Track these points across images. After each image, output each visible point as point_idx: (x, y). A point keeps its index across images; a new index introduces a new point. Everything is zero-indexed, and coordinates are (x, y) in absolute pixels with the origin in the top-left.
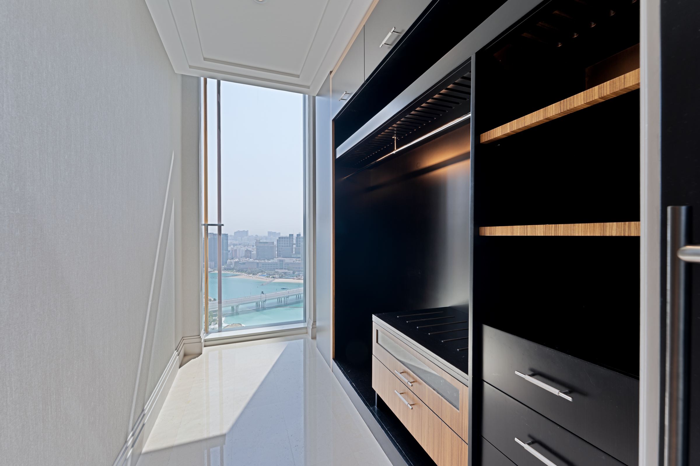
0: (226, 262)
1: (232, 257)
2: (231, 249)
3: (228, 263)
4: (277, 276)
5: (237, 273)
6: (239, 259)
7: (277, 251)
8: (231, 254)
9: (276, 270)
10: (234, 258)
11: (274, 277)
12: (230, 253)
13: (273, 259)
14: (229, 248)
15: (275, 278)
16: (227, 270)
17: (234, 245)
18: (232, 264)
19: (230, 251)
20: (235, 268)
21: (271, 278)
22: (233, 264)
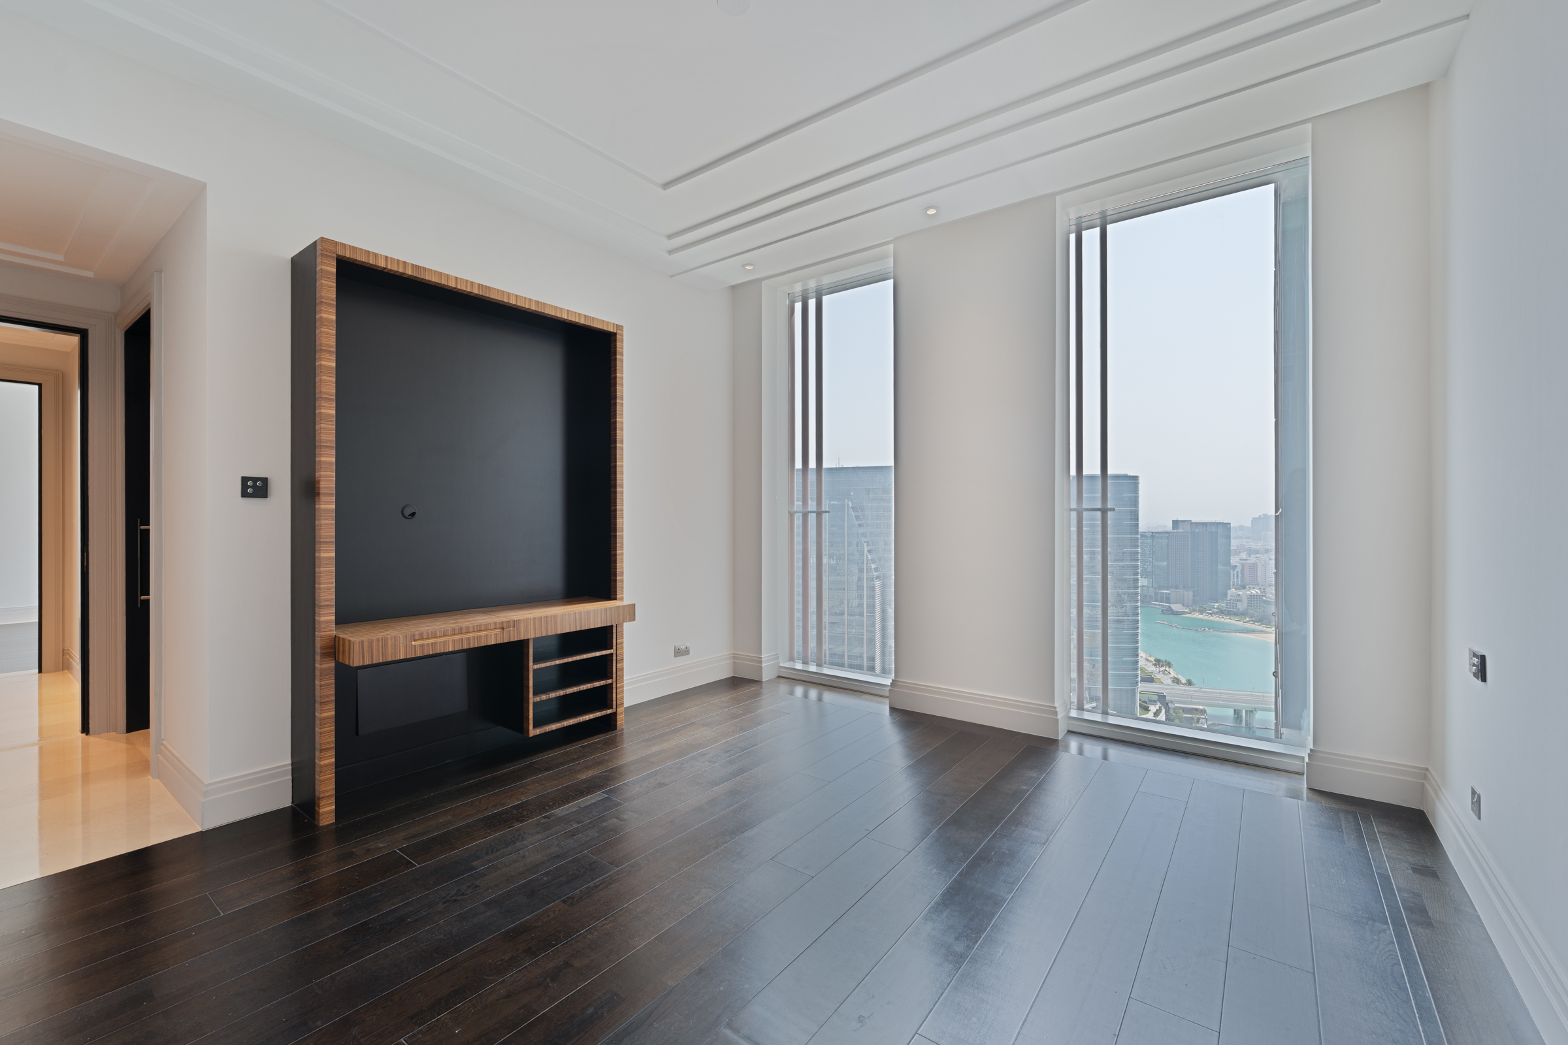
0: (1226, 595)
1: (1241, 582)
2: (1241, 562)
3: (1229, 597)
5: (1256, 626)
6: (1262, 590)
8: (1240, 576)
10: (1247, 587)
12: (1236, 571)
14: (1234, 560)
16: (1227, 615)
17: (1251, 552)
18: (1240, 601)
19: (1236, 566)
20: (1250, 611)
22: (1245, 602)
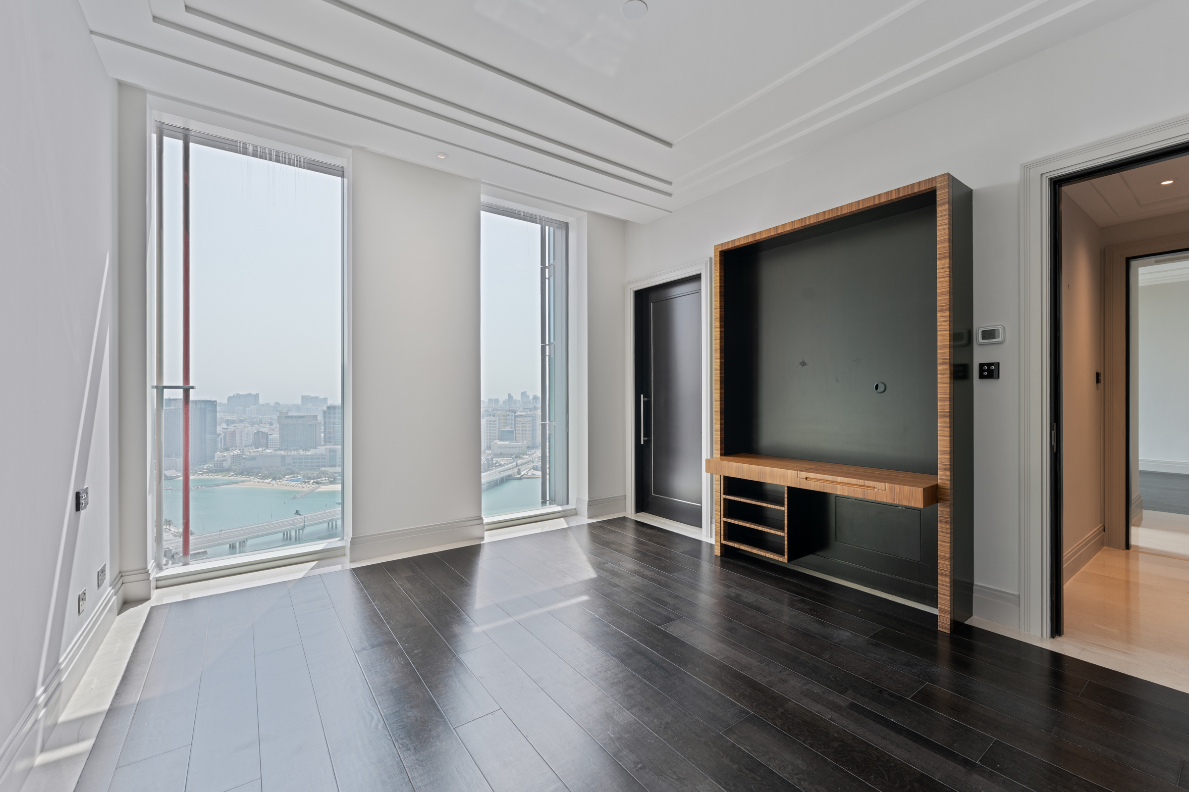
4: (325, 480)
7: (325, 432)
9: (323, 469)
11: (317, 483)
13: (316, 448)
15: (321, 483)
21: (312, 484)
